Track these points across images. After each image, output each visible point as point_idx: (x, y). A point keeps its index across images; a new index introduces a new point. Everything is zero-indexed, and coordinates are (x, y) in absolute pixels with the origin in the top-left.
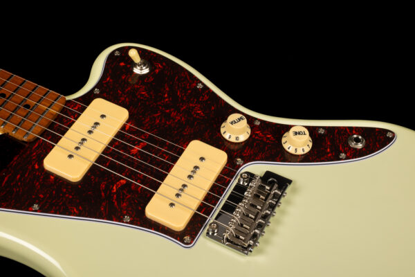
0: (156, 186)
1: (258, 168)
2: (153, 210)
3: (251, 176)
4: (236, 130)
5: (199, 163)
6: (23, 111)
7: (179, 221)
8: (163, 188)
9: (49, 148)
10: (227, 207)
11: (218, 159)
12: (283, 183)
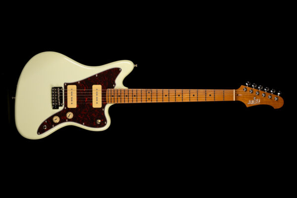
0: (77, 91)
1: (61, 109)
2: (75, 87)
3: (61, 106)
4: (70, 115)
5: (72, 102)
6: (113, 94)
7: (69, 87)
8: (76, 92)
9: (103, 88)
10: (62, 94)
11: (70, 106)
12: (54, 108)
